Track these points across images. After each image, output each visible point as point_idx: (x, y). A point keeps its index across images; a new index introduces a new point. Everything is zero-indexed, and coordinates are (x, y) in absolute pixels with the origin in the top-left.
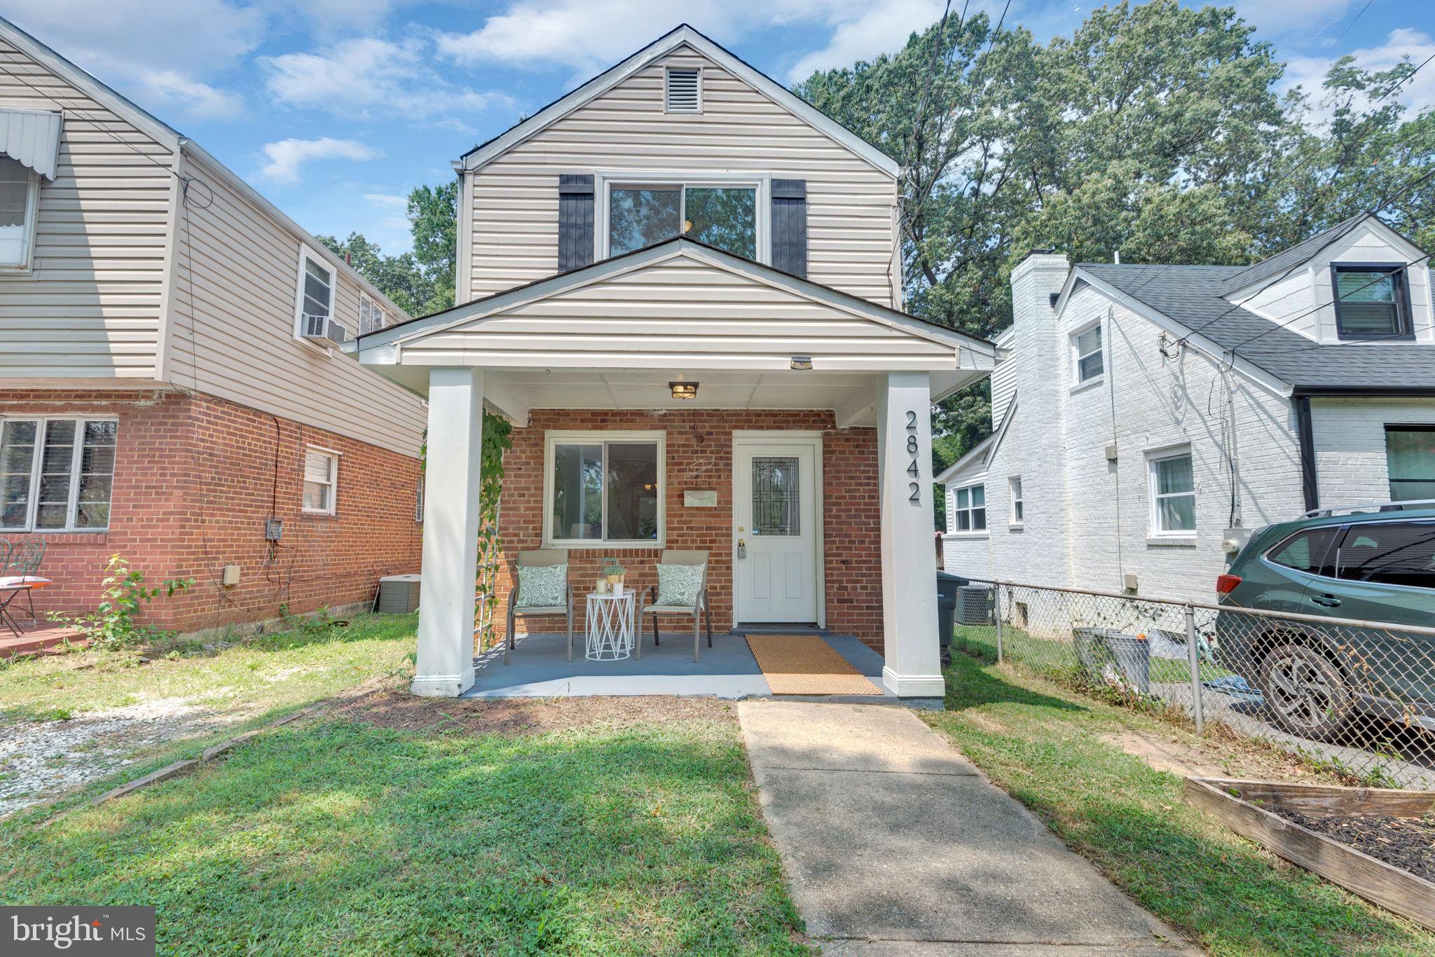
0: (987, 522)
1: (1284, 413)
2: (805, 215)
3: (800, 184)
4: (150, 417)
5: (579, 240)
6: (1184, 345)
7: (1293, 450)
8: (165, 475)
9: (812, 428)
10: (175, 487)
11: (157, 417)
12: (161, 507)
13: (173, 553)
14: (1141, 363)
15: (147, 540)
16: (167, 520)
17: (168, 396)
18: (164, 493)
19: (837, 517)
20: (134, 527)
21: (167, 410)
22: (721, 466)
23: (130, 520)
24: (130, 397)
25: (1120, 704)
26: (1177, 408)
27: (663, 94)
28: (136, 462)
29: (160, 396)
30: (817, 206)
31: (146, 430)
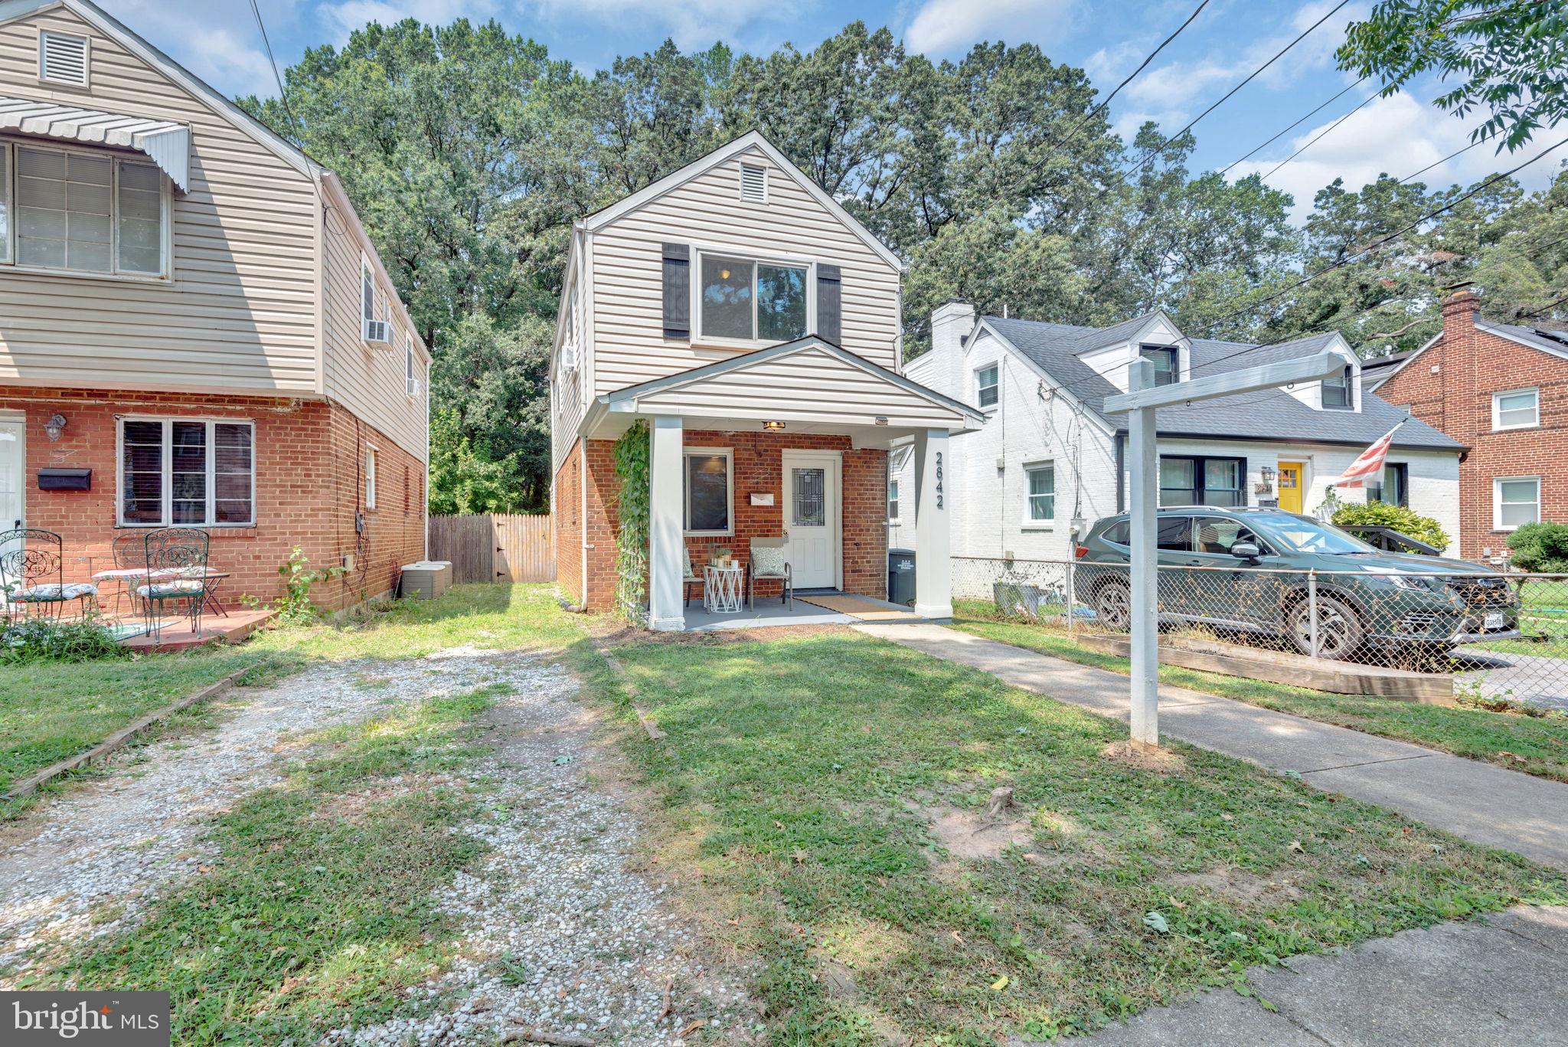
0: (899, 512)
1: (1110, 446)
2: (839, 293)
3: (837, 269)
4: (289, 423)
5: (678, 297)
6: (1054, 393)
7: (1112, 468)
8: (310, 475)
9: (837, 448)
10: (321, 487)
11: (296, 423)
12: (309, 504)
13: (324, 544)
14: (1025, 400)
15: (297, 533)
16: (316, 515)
17: (306, 404)
18: (311, 492)
19: (852, 512)
20: (283, 522)
21: (307, 417)
22: (775, 475)
23: (278, 515)
24: (265, 403)
25: (1025, 623)
26: (1047, 435)
27: (738, 185)
28: (278, 464)
29: (298, 404)
30: (849, 287)
31: (286, 435)
